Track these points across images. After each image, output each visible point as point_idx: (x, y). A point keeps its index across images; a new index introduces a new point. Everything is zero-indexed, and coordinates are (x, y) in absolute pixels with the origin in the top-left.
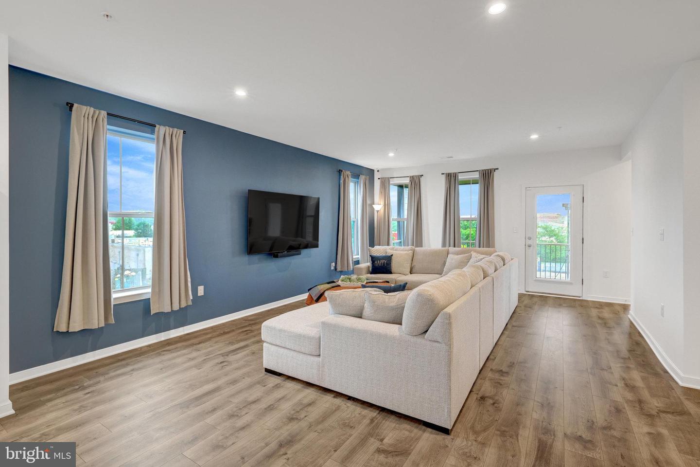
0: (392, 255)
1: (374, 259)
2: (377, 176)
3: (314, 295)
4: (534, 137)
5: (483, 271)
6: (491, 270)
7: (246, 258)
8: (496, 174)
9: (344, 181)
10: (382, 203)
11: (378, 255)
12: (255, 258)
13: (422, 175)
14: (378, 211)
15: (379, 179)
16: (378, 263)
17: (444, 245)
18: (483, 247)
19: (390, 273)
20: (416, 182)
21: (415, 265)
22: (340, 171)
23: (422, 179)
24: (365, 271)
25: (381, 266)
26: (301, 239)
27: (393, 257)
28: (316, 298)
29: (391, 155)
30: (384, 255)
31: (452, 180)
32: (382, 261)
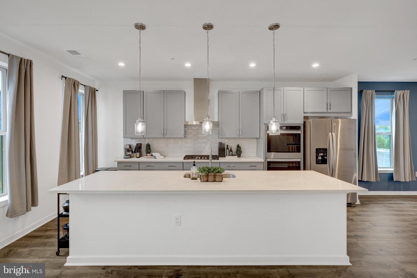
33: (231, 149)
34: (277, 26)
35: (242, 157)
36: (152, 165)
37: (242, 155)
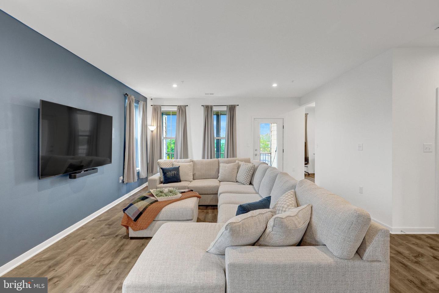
0: (179, 166)
1: (165, 171)
2: (149, 103)
3: (132, 214)
4: (275, 85)
7: (35, 184)
8: (237, 108)
9: (130, 104)
10: (155, 124)
11: (166, 167)
12: (47, 181)
13: (187, 106)
14: (152, 131)
15: (152, 105)
16: (169, 174)
17: (204, 157)
18: (230, 157)
19: (180, 181)
20: (182, 110)
21: (195, 173)
22: (126, 95)
23: (187, 108)
24: (158, 182)
25: (172, 177)
26: (95, 157)
27: (180, 168)
28: (134, 218)
29: (175, 86)
30: (171, 167)
31: (208, 110)
32: (173, 172)
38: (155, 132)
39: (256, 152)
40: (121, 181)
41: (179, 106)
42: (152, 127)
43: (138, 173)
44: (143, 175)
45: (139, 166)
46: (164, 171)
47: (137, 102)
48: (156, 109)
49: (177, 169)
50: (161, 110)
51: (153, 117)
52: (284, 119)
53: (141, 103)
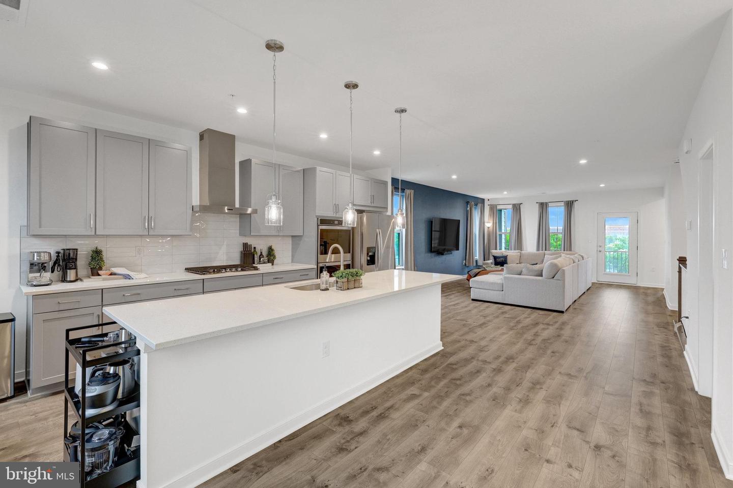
2: (486, 203)
3: (472, 274)
5: (573, 260)
6: (577, 261)
8: (576, 204)
9: (471, 209)
10: (491, 222)
11: (497, 255)
13: (522, 204)
14: (488, 228)
15: (489, 205)
16: (498, 260)
17: (538, 250)
18: (567, 251)
19: (507, 265)
20: (517, 208)
22: (468, 202)
23: (521, 206)
25: (501, 262)
27: (508, 257)
29: (505, 193)
30: (501, 255)
31: (543, 206)
32: (502, 259)
33: (261, 253)
34: (403, 111)
35: (277, 264)
36: (138, 292)
37: (275, 262)
38: (491, 229)
39: (600, 249)
40: (464, 264)
41: (513, 204)
42: (489, 224)
43: (477, 261)
44: (480, 263)
45: (477, 255)
46: (495, 258)
47: (476, 205)
48: (493, 208)
49: (506, 257)
50: (496, 208)
51: (490, 215)
52: (639, 213)
53: (479, 205)
